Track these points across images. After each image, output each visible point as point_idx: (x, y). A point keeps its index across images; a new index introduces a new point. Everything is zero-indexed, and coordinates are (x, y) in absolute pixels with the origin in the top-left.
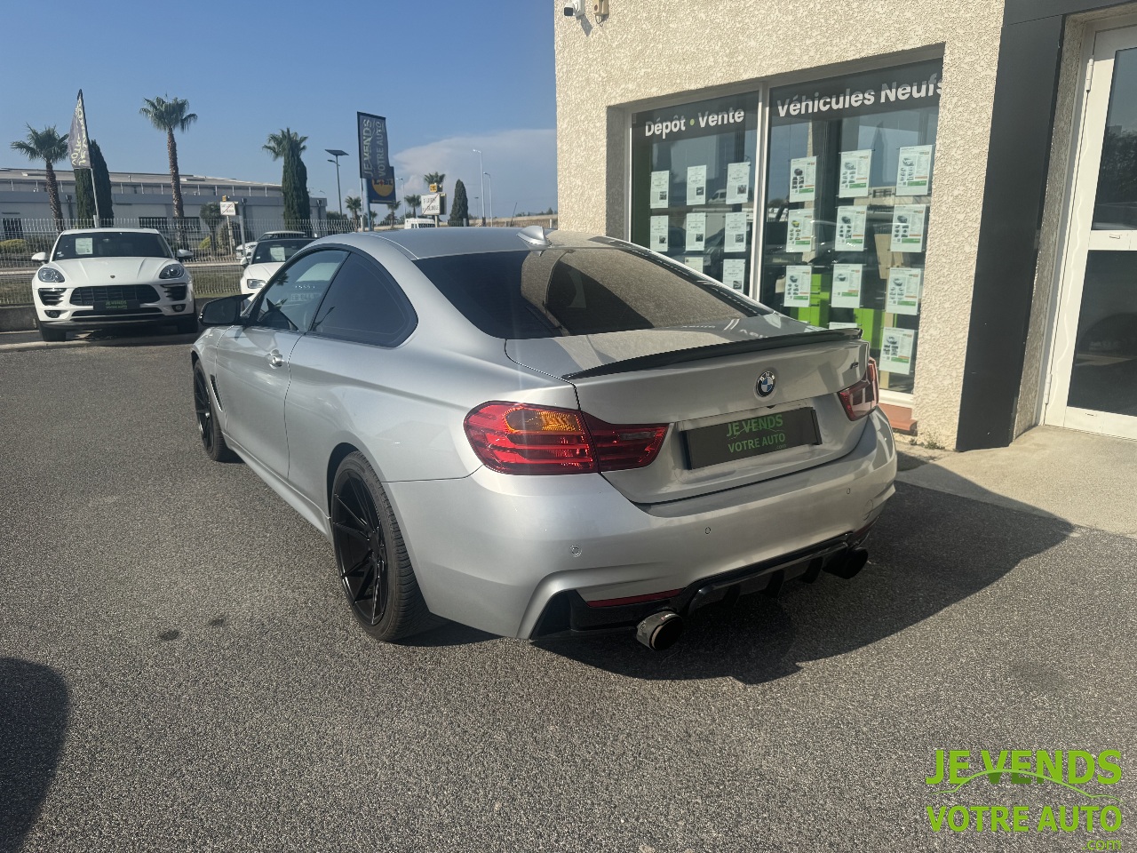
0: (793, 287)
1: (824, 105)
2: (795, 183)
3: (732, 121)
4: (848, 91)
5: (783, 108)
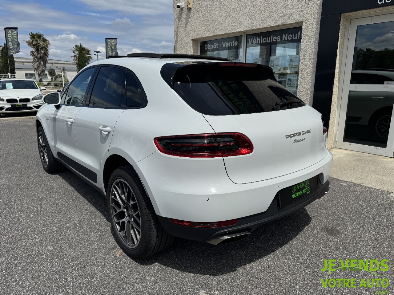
1: (264, 40)
3: (233, 45)
4: (272, 36)
5: (250, 41)
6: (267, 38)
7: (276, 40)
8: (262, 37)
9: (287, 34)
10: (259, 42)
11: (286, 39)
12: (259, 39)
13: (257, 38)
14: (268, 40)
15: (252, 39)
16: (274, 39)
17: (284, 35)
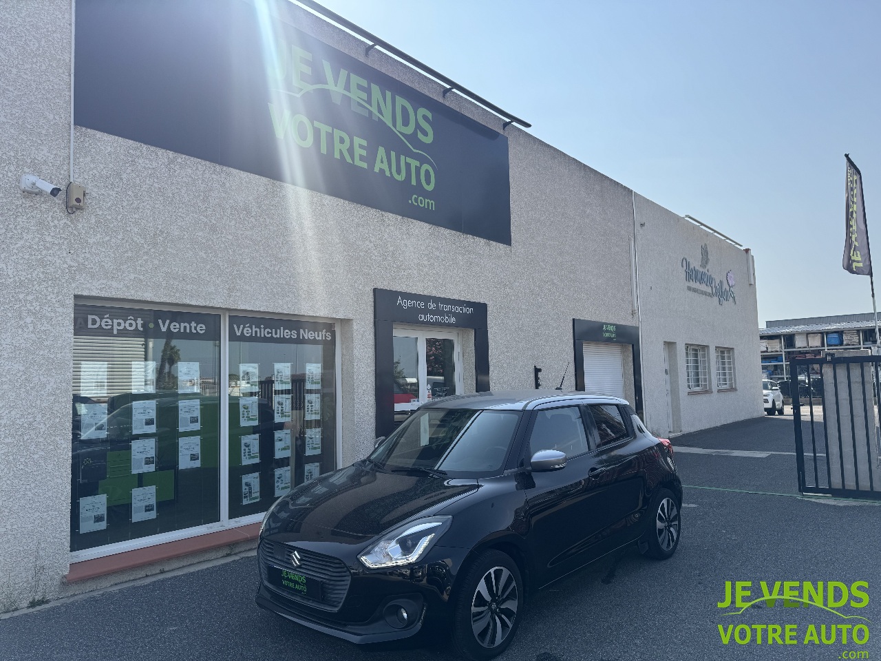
0: (247, 450)
1: (268, 333)
3: (195, 332)
4: (282, 328)
5: (238, 330)
6: (274, 330)
7: (287, 337)
8: (262, 326)
9: (306, 330)
10: (258, 335)
11: (306, 338)
12: (258, 330)
13: (254, 327)
14: (276, 334)
15: (242, 326)
16: (285, 334)
17: (302, 331)
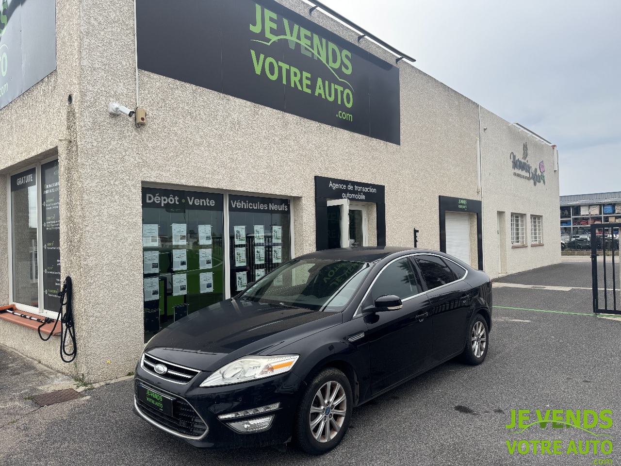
0: (240, 282)
1: (251, 206)
2: (237, 236)
3: (208, 205)
4: (258, 203)
5: (234, 204)
6: (254, 204)
7: (262, 209)
8: (247, 202)
9: (273, 204)
10: (245, 207)
11: (273, 209)
13: (242, 202)
14: (255, 207)
15: (236, 201)
16: (261, 206)
